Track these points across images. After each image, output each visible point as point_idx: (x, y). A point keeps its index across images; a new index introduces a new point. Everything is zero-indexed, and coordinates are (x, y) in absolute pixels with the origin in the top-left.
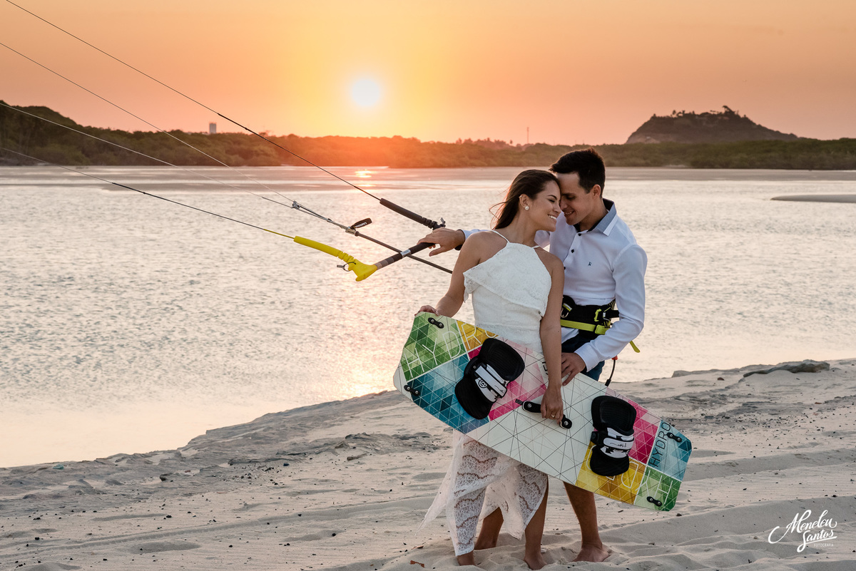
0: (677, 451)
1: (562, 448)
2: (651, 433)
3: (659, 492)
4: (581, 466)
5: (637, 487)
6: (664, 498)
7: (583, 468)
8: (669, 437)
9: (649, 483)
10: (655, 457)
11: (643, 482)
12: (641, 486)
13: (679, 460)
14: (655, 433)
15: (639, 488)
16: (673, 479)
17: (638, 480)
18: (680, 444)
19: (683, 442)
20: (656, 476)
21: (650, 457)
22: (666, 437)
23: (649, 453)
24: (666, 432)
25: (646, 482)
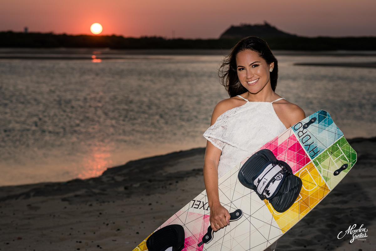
0: (320, 126)
1: (252, 228)
2: (293, 142)
3: (337, 161)
4: (274, 219)
5: (320, 179)
6: (345, 159)
7: (276, 218)
8: (306, 128)
9: (324, 167)
10: (311, 149)
11: (320, 171)
12: (321, 175)
13: (327, 129)
14: (295, 140)
15: (322, 178)
16: (336, 143)
17: (316, 175)
18: (317, 121)
19: (317, 117)
20: (325, 156)
21: (308, 155)
22: (305, 131)
23: (304, 153)
24: (301, 129)
25: (322, 169)
